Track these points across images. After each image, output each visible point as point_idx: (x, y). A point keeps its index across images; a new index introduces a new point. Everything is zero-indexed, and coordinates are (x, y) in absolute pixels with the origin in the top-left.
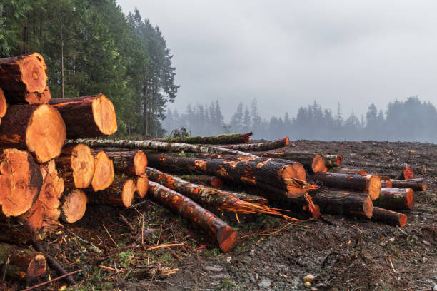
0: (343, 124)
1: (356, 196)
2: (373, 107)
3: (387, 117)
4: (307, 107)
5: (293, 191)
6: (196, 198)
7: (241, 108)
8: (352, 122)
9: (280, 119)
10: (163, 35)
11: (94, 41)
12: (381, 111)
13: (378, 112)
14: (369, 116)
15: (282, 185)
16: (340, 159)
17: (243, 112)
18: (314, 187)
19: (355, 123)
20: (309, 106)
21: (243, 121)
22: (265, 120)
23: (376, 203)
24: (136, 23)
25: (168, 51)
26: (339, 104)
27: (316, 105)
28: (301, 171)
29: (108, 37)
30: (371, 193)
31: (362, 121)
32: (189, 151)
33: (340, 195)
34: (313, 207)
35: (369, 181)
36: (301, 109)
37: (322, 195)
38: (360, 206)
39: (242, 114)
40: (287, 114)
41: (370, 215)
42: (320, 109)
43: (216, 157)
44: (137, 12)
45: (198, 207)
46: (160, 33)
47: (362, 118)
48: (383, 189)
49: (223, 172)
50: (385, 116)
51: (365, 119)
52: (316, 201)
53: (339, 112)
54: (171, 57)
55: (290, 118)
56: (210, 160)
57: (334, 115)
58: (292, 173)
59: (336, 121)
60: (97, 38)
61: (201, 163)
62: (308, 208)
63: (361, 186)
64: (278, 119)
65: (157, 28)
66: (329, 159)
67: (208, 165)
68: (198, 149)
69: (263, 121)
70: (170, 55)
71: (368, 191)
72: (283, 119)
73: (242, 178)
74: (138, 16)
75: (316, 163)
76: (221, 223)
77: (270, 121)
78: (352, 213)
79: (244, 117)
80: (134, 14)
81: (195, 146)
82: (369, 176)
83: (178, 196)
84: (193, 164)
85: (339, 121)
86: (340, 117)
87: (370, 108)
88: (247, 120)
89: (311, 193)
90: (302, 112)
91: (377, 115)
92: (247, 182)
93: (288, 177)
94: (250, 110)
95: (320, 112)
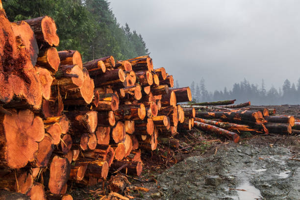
0: (266, 95)
1: (284, 125)
2: (287, 82)
3: (298, 89)
4: (240, 84)
5: (258, 122)
6: (218, 126)
7: (193, 85)
8: (272, 93)
9: (221, 92)
10: (143, 40)
11: (107, 47)
12: (293, 84)
13: (291, 85)
14: (284, 88)
15: (254, 120)
16: (275, 111)
17: (195, 88)
18: (266, 121)
19: (274, 93)
20: (242, 83)
21: (195, 94)
22: (210, 92)
23: (293, 128)
24: (126, 33)
25: (147, 50)
26: (263, 81)
27: (245, 81)
28: (260, 114)
29: (116, 45)
30: (290, 123)
31: (280, 91)
32: (202, 109)
33: (277, 125)
34: (266, 129)
35: (289, 118)
36: (236, 84)
37: (269, 125)
38: (286, 128)
39: (194, 89)
40: (225, 89)
41: (291, 132)
42: (249, 84)
43: (218, 111)
44: (127, 25)
45: (220, 129)
46: (142, 39)
47: (280, 90)
48: (296, 123)
49: (224, 117)
50: (296, 88)
51: (282, 91)
52: (266, 127)
53: (263, 87)
54: (149, 54)
55: (228, 91)
56: (216, 112)
57: (259, 88)
58: (257, 115)
59: (261, 92)
60: (109, 45)
61: (212, 114)
62: (264, 130)
63: (286, 121)
64: (220, 92)
65: (140, 36)
66: (270, 111)
67: (216, 114)
68: (207, 108)
69: (209, 93)
70: (148, 53)
71: (289, 123)
72: (223, 92)
73: (234, 118)
74: (128, 29)
75: (265, 112)
76: (232, 133)
77: (213, 94)
78: (283, 131)
79: (195, 91)
80: (125, 27)
81: (205, 107)
82: (289, 117)
83: (210, 126)
84: (207, 114)
85: (263, 92)
86: (264, 89)
87: (285, 83)
88: (198, 92)
89: (265, 124)
90: (236, 86)
91: (291, 87)
92: (237, 120)
93: (256, 117)
94: (199, 86)
95: (249, 86)
